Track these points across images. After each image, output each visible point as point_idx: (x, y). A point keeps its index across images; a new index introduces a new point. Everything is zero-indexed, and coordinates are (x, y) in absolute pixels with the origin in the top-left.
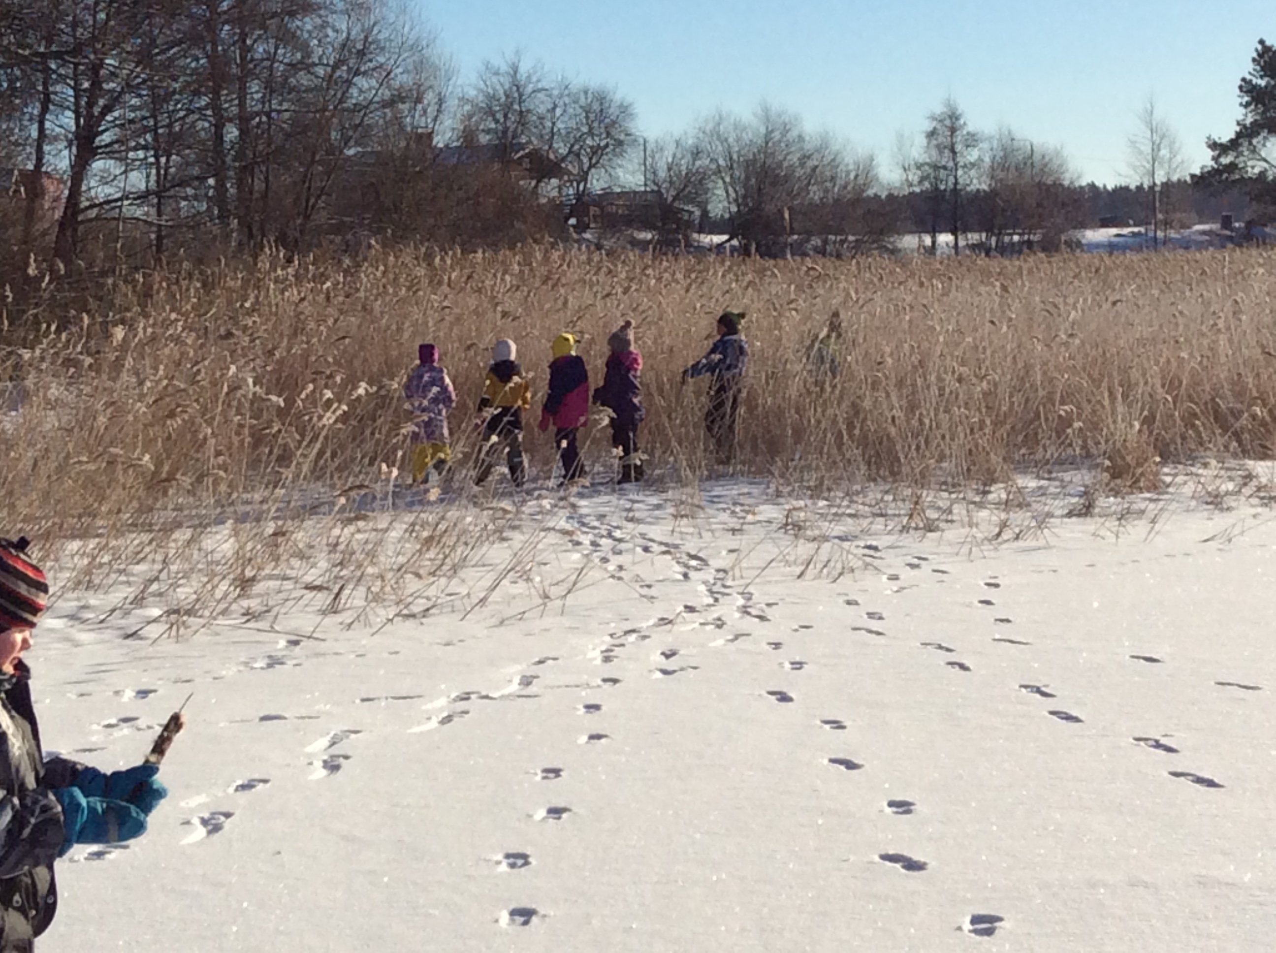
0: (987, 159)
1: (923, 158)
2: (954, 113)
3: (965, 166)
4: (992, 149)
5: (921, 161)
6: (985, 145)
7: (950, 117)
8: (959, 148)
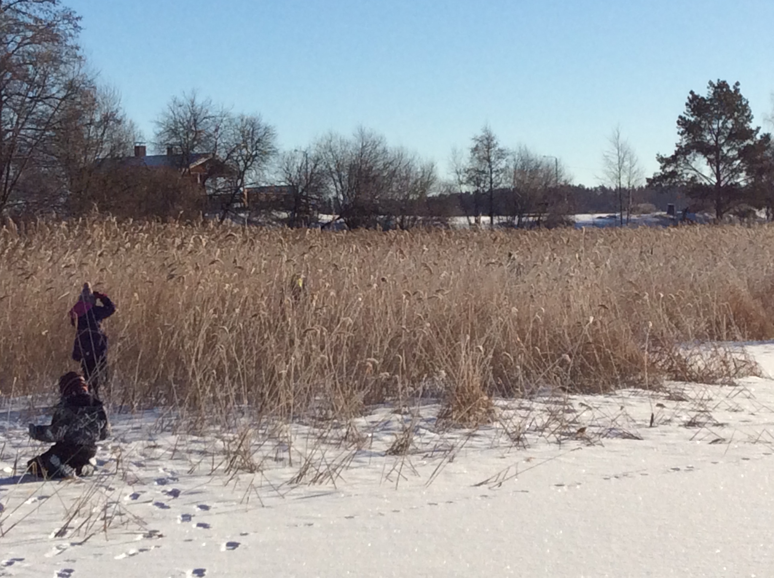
0: (512, 167)
1: (469, 166)
2: (489, 136)
3: (497, 171)
4: (515, 160)
5: (468, 167)
6: (510, 157)
7: (487, 139)
8: (493, 159)
